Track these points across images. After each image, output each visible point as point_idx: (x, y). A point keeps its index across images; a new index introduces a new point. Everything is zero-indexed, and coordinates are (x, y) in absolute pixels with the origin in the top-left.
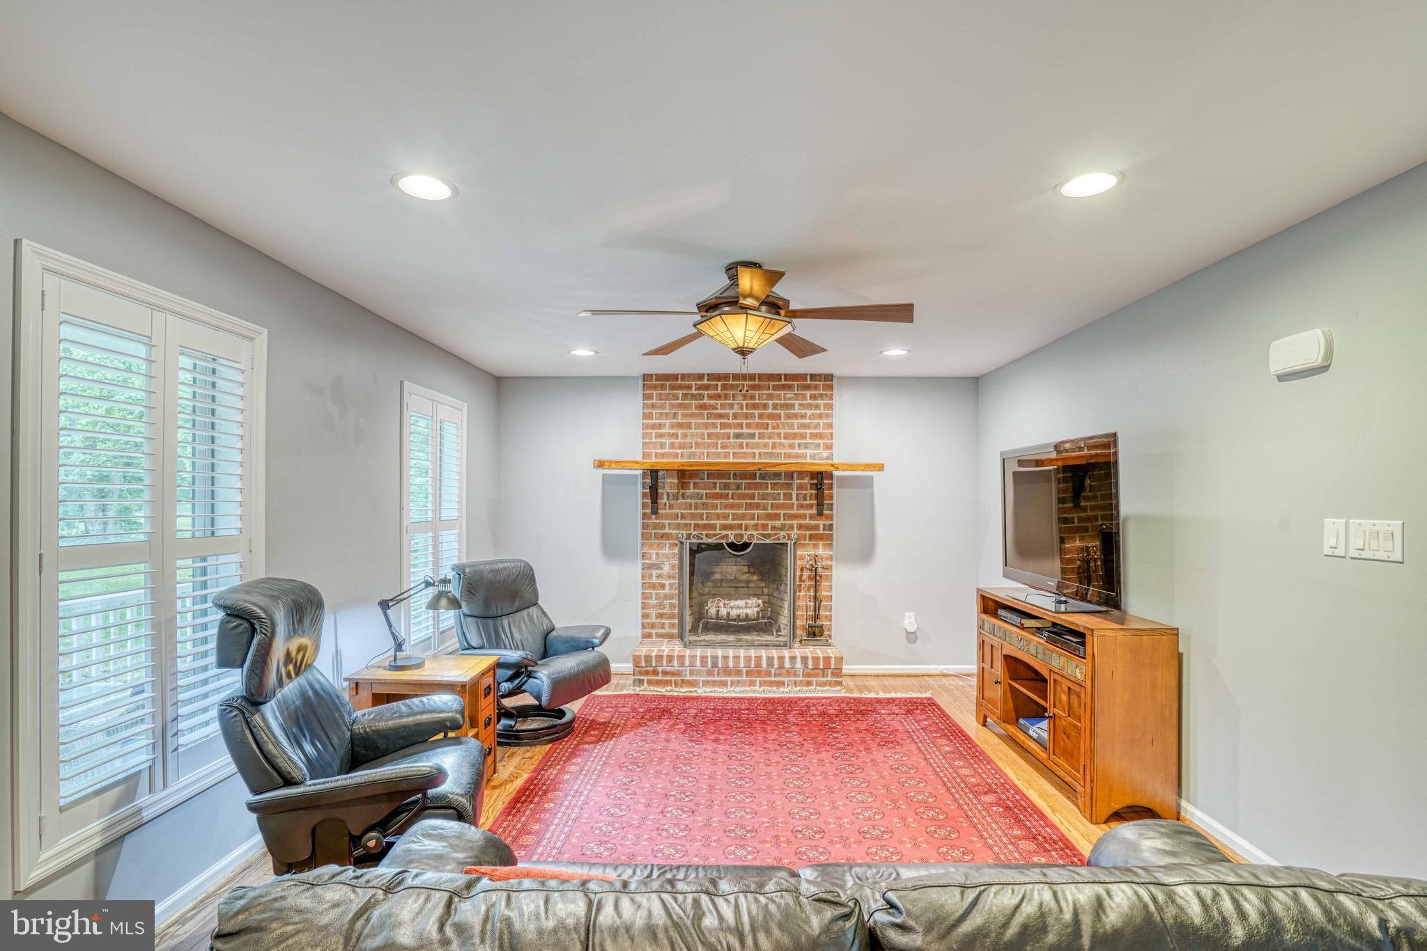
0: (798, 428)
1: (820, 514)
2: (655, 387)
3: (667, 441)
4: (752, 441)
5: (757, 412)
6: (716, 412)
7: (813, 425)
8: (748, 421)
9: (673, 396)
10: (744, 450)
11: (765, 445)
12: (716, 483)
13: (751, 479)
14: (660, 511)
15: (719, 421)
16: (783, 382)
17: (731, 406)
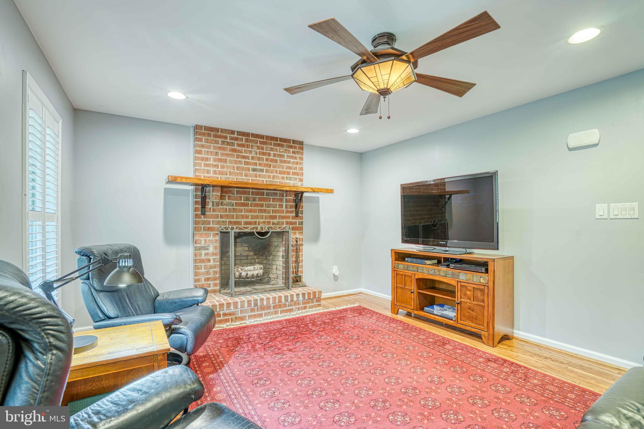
0: (286, 169)
1: (297, 216)
2: (204, 134)
3: (212, 169)
4: (262, 173)
5: (265, 157)
6: (242, 154)
7: (293, 168)
8: (260, 162)
9: (216, 141)
10: (258, 178)
11: (269, 177)
12: (241, 197)
13: (261, 195)
14: (207, 213)
15: (243, 160)
16: (279, 142)
17: (251, 152)
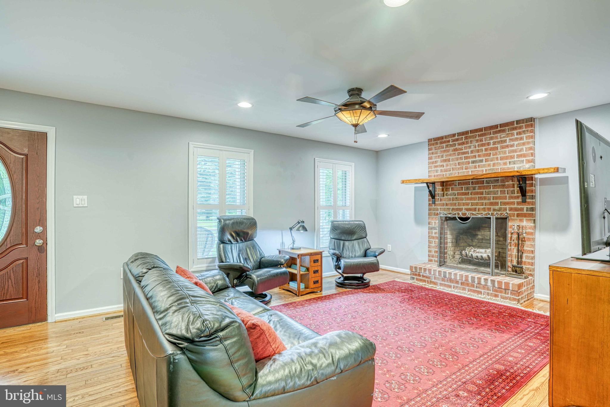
0: (509, 153)
1: (524, 201)
2: (433, 144)
3: (439, 169)
4: (481, 164)
5: (484, 148)
6: (462, 151)
7: (518, 150)
8: (479, 154)
9: (441, 147)
10: (477, 169)
11: (489, 165)
12: (462, 187)
13: (481, 184)
14: (436, 202)
15: (463, 156)
16: (499, 129)
17: (470, 147)
